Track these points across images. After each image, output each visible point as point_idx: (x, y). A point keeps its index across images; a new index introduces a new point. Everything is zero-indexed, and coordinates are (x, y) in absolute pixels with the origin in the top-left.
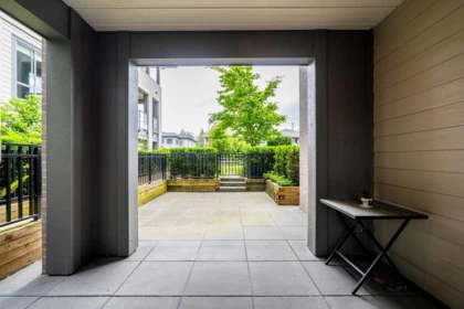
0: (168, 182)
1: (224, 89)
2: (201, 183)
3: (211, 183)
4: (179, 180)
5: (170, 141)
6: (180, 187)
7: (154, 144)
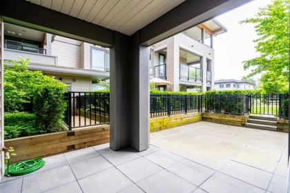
0: (203, 114)
1: (261, 36)
2: (228, 118)
3: (237, 119)
4: (212, 114)
5: (228, 86)
6: (211, 118)
7: (208, 88)
